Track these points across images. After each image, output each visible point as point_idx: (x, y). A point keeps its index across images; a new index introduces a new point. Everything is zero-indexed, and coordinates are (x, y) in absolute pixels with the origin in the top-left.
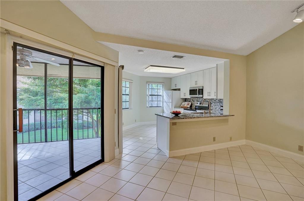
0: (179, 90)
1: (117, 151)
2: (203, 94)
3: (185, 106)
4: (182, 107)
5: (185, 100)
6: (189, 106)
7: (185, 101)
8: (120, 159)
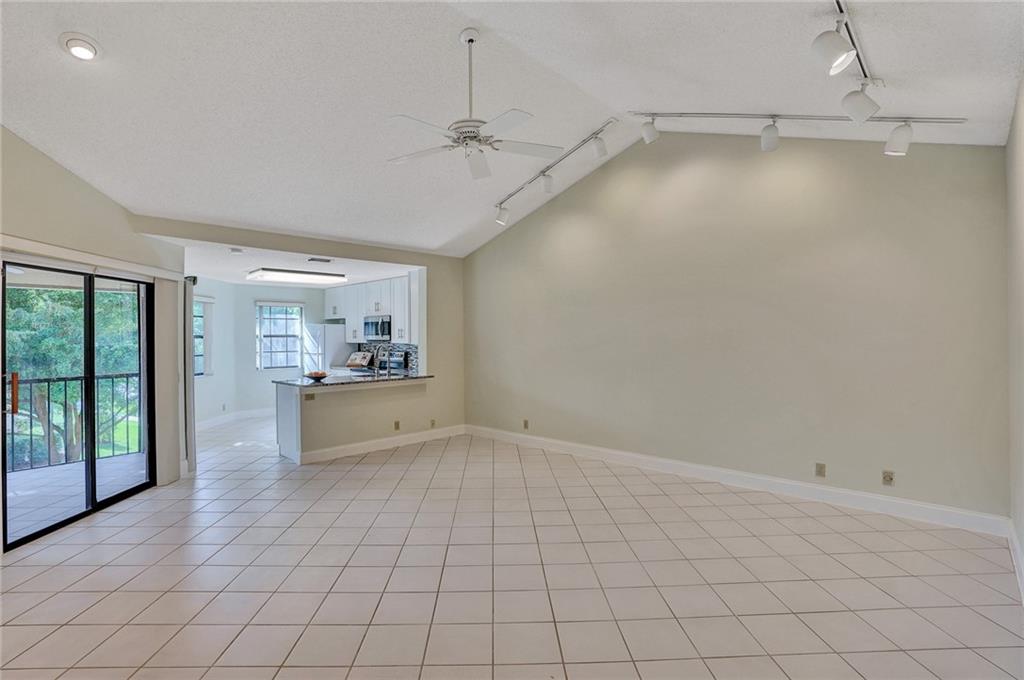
0: (342, 321)
1: (184, 464)
2: (390, 333)
3: (358, 362)
4: (348, 366)
5: (359, 347)
6: (365, 363)
7: (359, 350)
8: (192, 480)
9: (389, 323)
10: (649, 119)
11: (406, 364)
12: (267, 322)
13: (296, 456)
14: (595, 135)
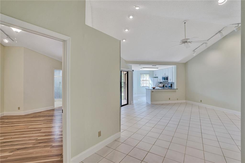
0: (157, 77)
2: (168, 80)
3: (161, 86)
5: (161, 83)
9: (168, 78)
10: (237, 25)
11: (171, 86)
12: (142, 78)
13: (150, 103)
14: (220, 32)
